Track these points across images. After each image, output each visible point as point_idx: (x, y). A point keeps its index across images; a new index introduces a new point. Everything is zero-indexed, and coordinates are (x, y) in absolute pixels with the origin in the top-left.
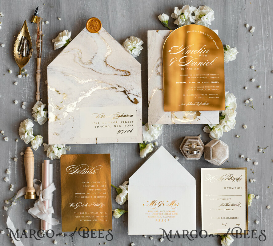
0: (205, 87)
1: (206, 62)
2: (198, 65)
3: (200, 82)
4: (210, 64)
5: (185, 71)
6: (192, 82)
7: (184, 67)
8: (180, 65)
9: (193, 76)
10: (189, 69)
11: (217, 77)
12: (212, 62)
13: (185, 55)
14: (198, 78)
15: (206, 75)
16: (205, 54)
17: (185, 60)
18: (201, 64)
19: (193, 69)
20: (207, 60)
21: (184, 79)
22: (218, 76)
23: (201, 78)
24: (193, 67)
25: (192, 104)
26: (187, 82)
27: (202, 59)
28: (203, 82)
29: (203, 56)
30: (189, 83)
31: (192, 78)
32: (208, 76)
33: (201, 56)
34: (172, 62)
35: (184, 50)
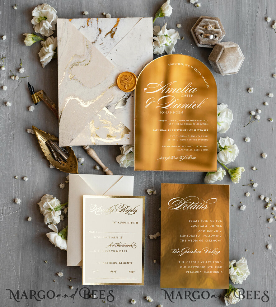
0: (190, 136)
1: (192, 104)
2: (182, 108)
3: (184, 130)
4: (198, 107)
5: (164, 115)
6: (173, 130)
7: (164, 110)
8: (158, 107)
9: (175, 122)
10: (169, 112)
11: (206, 124)
12: (200, 104)
13: (165, 94)
14: (181, 124)
15: (192, 121)
16: (191, 93)
17: (165, 102)
18: (186, 106)
19: (176, 113)
20: (194, 102)
22: (207, 122)
23: (186, 124)
24: (176, 110)
25: (174, 158)
26: (167, 130)
27: (188, 100)
28: (188, 130)
29: (188, 96)
30: (170, 130)
31: (174, 124)
32: (195, 122)
33: (187, 96)
34: (148, 104)
35: (164, 88)
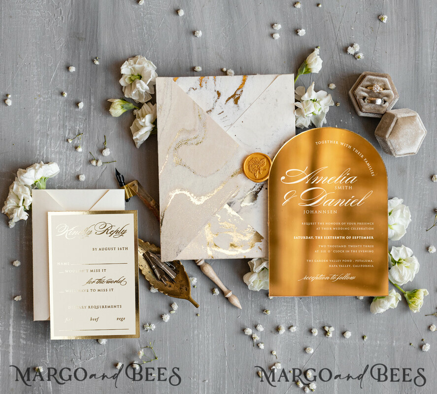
0: (347, 246)
1: (350, 200)
2: (335, 205)
3: (338, 238)
4: (358, 203)
5: (310, 216)
6: (323, 238)
7: (310, 208)
8: (301, 204)
9: (325, 226)
10: (318, 212)
11: (370, 229)
12: (362, 200)
13: (311, 185)
14: (334, 229)
15: (350, 224)
16: (349, 184)
17: (311, 196)
18: (342, 203)
19: (327, 212)
20: (353, 197)
21: (310, 230)
22: (371, 226)
23: (342, 229)
24: (327, 208)
25: (324, 278)
26: (314, 237)
27: (344, 194)
28: (344, 238)
29: (345, 188)
30: (319, 238)
31: (325, 229)
32: (354, 226)
33: (342, 188)
34: (287, 199)
35: (309, 177)
